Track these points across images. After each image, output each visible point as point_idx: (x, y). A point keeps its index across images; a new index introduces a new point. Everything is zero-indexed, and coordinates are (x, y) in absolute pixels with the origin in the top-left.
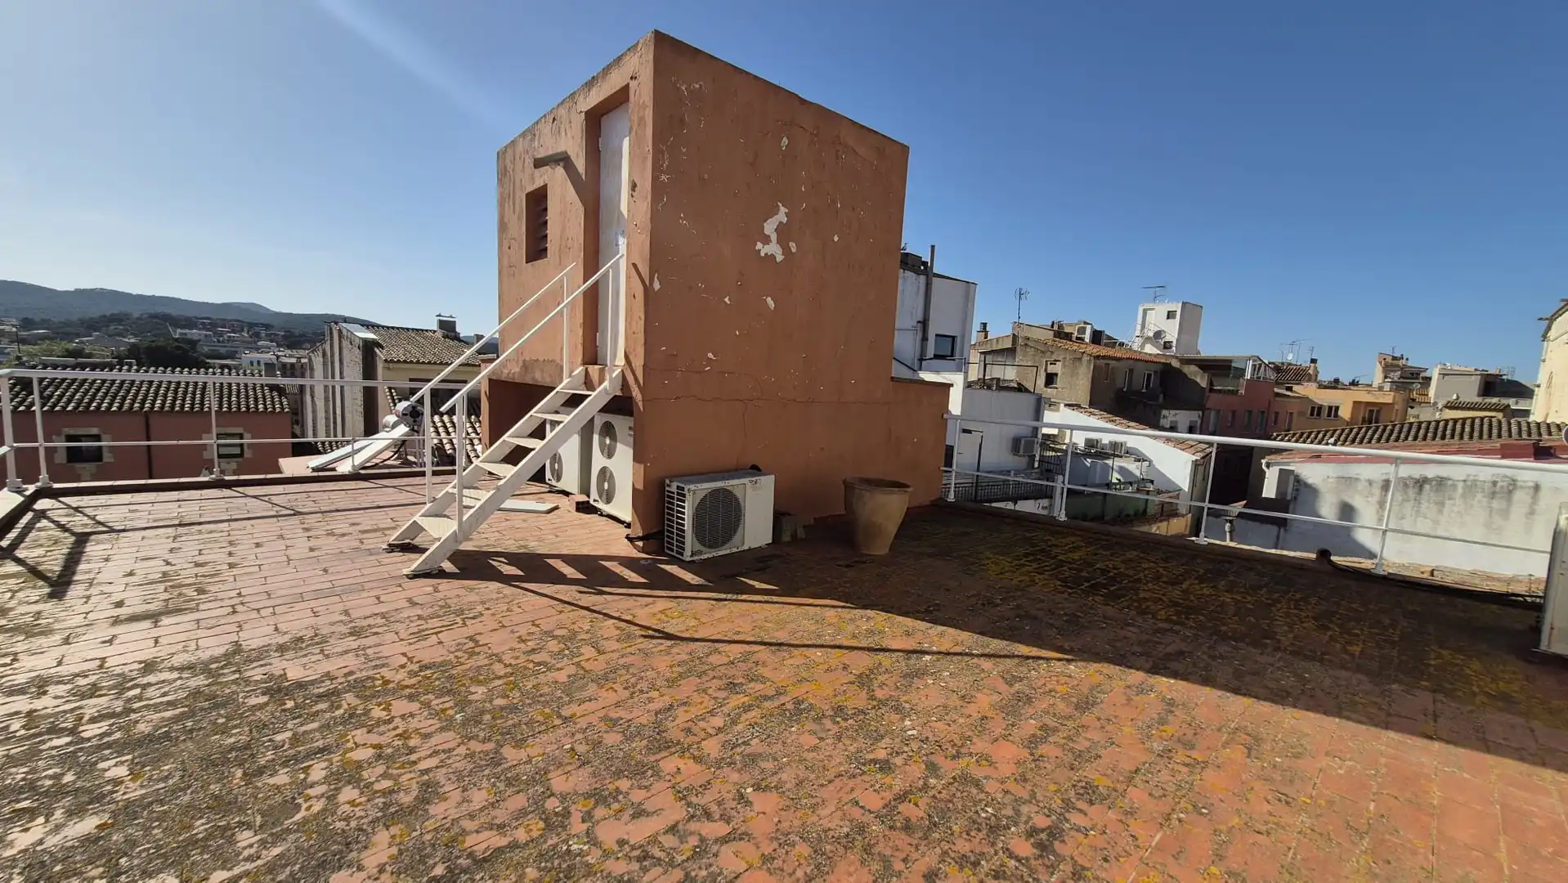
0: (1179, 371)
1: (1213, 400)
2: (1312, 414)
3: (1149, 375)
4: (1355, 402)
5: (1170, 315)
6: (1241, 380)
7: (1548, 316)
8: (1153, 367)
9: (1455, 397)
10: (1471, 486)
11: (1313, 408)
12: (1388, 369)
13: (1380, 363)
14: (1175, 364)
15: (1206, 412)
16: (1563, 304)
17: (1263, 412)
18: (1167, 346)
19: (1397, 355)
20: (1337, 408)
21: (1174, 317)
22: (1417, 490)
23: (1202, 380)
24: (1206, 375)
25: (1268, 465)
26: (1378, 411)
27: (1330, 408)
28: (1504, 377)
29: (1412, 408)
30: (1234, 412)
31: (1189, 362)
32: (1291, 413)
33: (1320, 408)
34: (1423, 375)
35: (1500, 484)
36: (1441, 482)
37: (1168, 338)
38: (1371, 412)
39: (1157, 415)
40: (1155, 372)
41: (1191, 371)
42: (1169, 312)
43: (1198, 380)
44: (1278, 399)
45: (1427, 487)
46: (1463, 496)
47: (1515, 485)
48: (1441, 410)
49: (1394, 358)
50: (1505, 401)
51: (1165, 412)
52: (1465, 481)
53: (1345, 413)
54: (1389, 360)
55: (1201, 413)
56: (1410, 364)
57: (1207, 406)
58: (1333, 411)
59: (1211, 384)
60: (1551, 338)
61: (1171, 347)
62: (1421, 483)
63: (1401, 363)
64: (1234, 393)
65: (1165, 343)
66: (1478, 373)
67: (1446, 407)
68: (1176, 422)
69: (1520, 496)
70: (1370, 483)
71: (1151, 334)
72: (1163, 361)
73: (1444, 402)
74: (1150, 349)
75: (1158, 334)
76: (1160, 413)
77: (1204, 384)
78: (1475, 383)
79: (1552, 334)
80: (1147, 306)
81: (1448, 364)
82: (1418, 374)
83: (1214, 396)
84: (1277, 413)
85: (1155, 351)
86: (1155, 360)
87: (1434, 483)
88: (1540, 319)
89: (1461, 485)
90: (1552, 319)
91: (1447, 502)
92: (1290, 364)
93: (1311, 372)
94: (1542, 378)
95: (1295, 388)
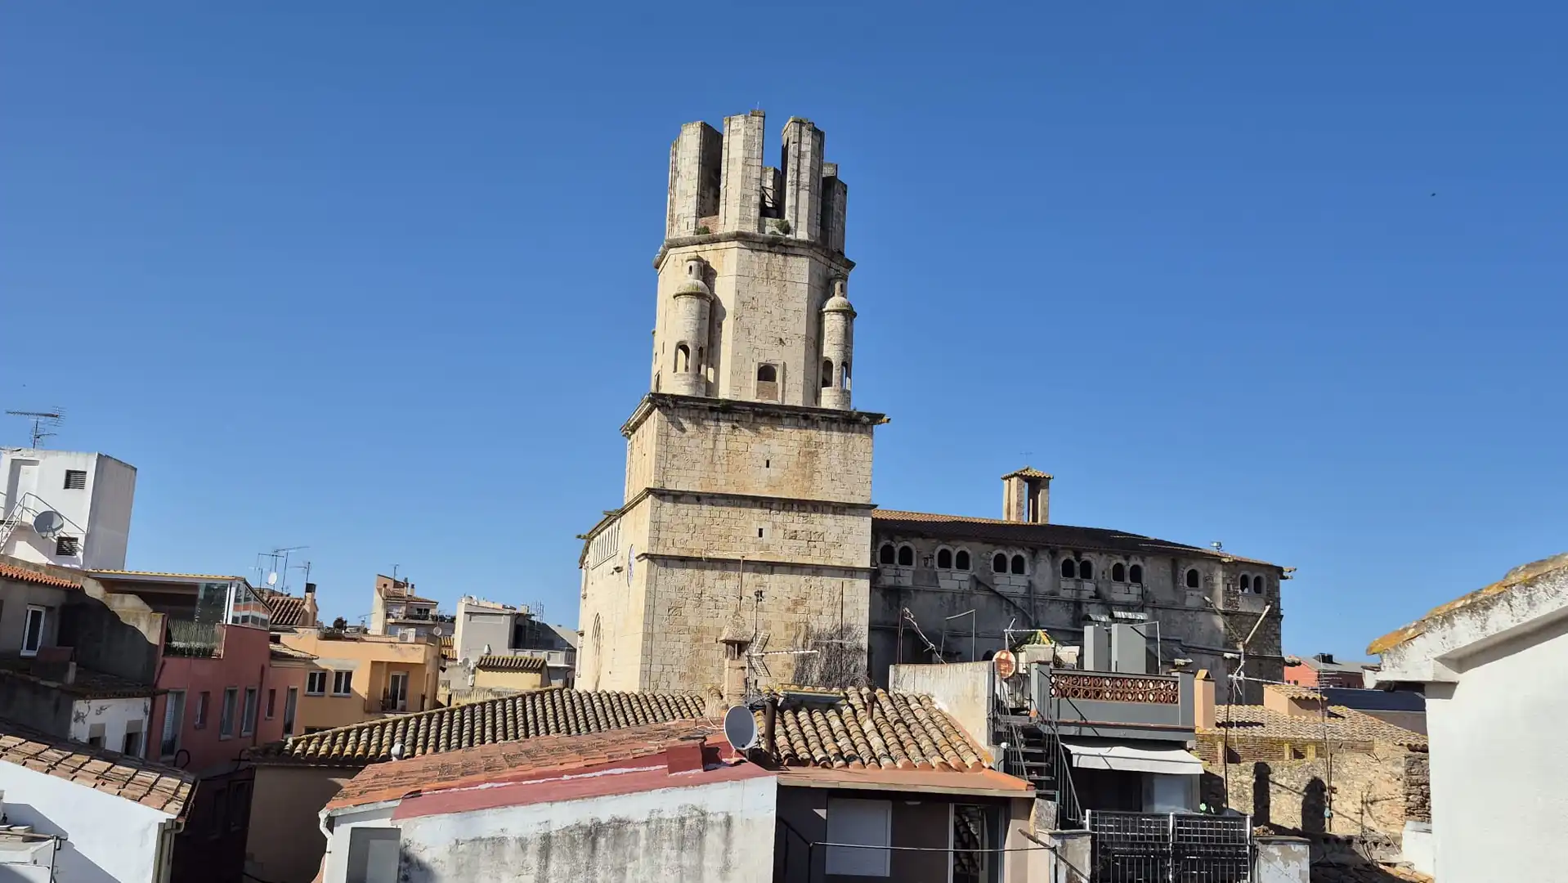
0: (101, 608)
1: (173, 673)
2: (311, 688)
3: (36, 616)
4: (373, 663)
5: (73, 479)
6: (217, 628)
7: (585, 533)
8: (45, 596)
9: (486, 650)
10: (655, 826)
11: (313, 676)
12: (390, 601)
13: (380, 590)
14: (94, 590)
15: (160, 699)
16: (606, 516)
17: (252, 691)
18: (65, 547)
19: (400, 579)
20: (349, 675)
21: (81, 485)
22: (588, 850)
23: (150, 628)
24: (160, 615)
25: (331, 823)
26: (405, 678)
27: (339, 674)
28: (533, 618)
29: (444, 670)
30: (206, 694)
31: (116, 585)
32: (294, 690)
33: (324, 675)
34: (432, 612)
35: (688, 822)
36: (619, 825)
37: (68, 531)
38: (396, 678)
39: (63, 713)
40: (49, 609)
41: (127, 607)
42: (69, 473)
43: (143, 628)
44: (275, 663)
45: (602, 841)
46: (647, 850)
47: (704, 821)
48: (474, 672)
49: (397, 584)
50: (541, 655)
51: (80, 706)
52: (648, 822)
53: (361, 685)
54: (390, 586)
55: (148, 702)
56: (418, 594)
57: (162, 685)
58: (344, 678)
59: (168, 636)
60: (591, 565)
61: (71, 552)
62: (593, 833)
63: (406, 592)
64: (206, 653)
65: (61, 539)
66: (508, 611)
67: (480, 667)
68: (103, 726)
69: (713, 838)
70: (523, 843)
71: (29, 519)
72: (67, 582)
73: (477, 660)
74: (26, 552)
75: (46, 520)
76: (70, 707)
77: (154, 637)
78: (505, 625)
79: (590, 559)
80: (25, 455)
81: (475, 598)
82: (427, 611)
83: (172, 663)
84: (273, 692)
85: (41, 559)
86: (51, 580)
87: (610, 831)
88: (579, 537)
89: (643, 829)
90: (589, 539)
91: (629, 865)
92: (273, 593)
93: (307, 608)
94: (586, 623)
95: (285, 638)
